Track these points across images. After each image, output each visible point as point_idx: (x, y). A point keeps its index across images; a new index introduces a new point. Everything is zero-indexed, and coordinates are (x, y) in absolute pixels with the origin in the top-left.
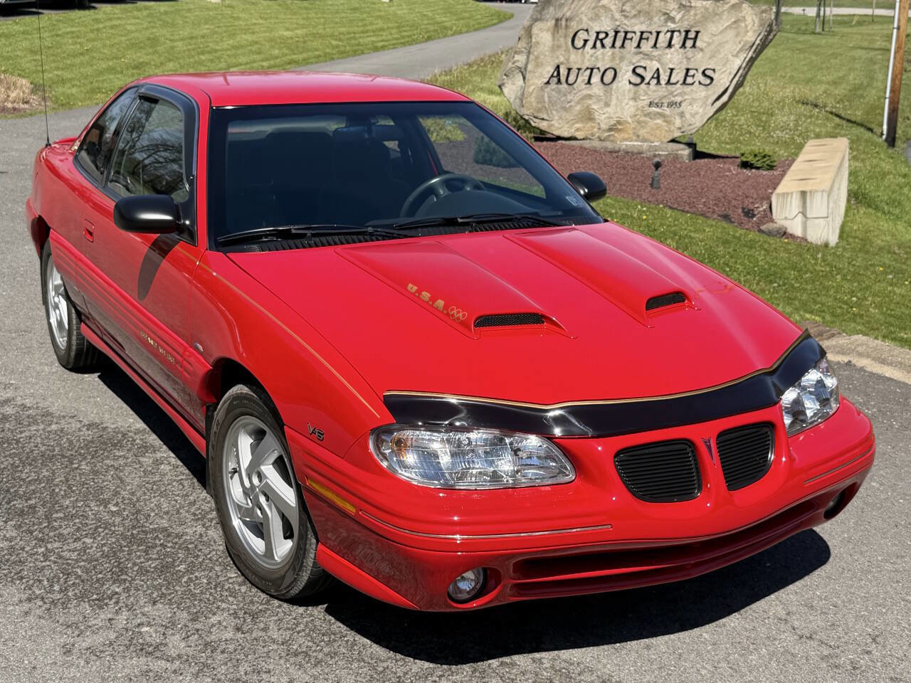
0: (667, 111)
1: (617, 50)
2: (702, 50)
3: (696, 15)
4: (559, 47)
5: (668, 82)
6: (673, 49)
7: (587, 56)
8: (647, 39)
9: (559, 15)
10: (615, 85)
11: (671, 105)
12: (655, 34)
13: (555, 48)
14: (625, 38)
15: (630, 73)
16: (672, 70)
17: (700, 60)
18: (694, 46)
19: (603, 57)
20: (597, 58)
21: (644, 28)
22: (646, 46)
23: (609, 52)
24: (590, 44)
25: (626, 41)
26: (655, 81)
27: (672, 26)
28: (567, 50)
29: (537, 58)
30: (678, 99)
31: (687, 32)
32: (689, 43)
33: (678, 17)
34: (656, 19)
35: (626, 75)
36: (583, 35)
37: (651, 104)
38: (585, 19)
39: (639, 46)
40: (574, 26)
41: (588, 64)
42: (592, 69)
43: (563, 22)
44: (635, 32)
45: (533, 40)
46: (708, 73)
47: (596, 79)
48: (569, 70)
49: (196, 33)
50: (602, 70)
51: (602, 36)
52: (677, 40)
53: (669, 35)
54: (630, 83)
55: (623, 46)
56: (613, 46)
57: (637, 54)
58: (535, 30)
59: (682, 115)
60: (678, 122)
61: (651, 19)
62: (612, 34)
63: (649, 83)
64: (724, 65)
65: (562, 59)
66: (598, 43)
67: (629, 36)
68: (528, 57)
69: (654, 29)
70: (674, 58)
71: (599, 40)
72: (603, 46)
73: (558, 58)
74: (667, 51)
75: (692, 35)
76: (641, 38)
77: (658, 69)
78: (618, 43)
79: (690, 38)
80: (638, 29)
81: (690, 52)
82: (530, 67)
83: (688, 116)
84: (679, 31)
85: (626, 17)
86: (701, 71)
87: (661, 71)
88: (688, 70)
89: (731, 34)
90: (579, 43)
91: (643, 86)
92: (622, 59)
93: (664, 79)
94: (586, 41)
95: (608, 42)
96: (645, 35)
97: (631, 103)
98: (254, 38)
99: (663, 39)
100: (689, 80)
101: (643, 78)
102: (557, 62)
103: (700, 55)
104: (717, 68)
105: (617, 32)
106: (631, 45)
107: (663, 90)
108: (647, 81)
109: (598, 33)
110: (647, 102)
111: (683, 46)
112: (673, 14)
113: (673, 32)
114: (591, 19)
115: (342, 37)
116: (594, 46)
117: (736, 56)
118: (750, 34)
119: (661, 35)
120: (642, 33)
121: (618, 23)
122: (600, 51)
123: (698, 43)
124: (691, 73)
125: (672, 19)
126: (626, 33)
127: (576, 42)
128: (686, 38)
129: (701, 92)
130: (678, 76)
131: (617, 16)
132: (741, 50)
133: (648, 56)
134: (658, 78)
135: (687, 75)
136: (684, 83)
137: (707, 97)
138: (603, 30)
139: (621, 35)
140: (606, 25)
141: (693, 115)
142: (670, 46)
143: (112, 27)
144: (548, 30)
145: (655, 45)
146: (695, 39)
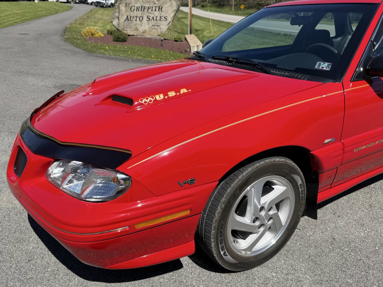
0: (157, 28)
1: (142, 12)
2: (163, 12)
3: (161, 3)
4: (127, 11)
5: (156, 20)
6: (156, 12)
7: (135, 14)
8: (150, 9)
9: (126, 2)
10: (143, 21)
11: (157, 26)
12: (151, 8)
13: (126, 11)
14: (144, 9)
15: (146, 18)
16: (157, 17)
17: (163, 14)
18: (161, 10)
19: (139, 14)
20: (137, 14)
21: (149, 6)
22: (150, 11)
23: (140, 12)
24: (135, 10)
26: (153, 20)
27: (155, 5)
28: (130, 12)
29: (122, 14)
30: (159, 24)
31: (159, 7)
32: (160, 10)
33: (157, 3)
34: (151, 4)
35: (145, 18)
36: (133, 8)
37: (152, 26)
38: (133, 3)
39: (148, 10)
40: (131, 5)
41: (135, 15)
42: (137, 17)
43: (128, 4)
44: (146, 7)
45: (120, 9)
46: (166, 17)
47: (138, 19)
48: (131, 17)
50: (139, 17)
51: (138, 8)
52: (157, 9)
53: (155, 8)
54: (147, 20)
55: (144, 11)
56: (141, 10)
57: (148, 12)
58: (120, 6)
59: (160, 28)
60: (159, 30)
61: (150, 3)
62: (141, 7)
63: (151, 20)
64: (169, 15)
65: (128, 14)
66: (137, 10)
67: (145, 8)
68: (119, 14)
69: (151, 6)
70: (157, 13)
71: (138, 9)
72: (139, 10)
73: (127, 14)
74: (155, 12)
75: (161, 8)
76: (148, 9)
77: (153, 17)
78: (143, 10)
79: (160, 8)
81: (160, 12)
82: (120, 16)
83: (162, 29)
84: (157, 7)
85: (144, 3)
86: (164, 17)
87: (154, 17)
88: (161, 17)
89: (170, 7)
90: (132, 10)
91: (150, 21)
92: (144, 14)
93: (155, 19)
94: (134, 9)
95: (140, 9)
96: (149, 8)
97: (147, 26)
99: (154, 9)
100: (161, 19)
101: (150, 19)
102: (127, 15)
103: (163, 13)
104: (168, 16)
105: (142, 7)
106: (146, 10)
107: (155, 22)
108: (151, 19)
109: (137, 7)
110: (151, 25)
111: (159, 10)
112: (156, 2)
113: (156, 7)
114: (135, 3)
116: (136, 11)
117: (172, 13)
118: (175, 7)
119: (153, 8)
120: (148, 7)
121: (142, 5)
122: (138, 12)
123: (163, 10)
124: (162, 17)
125: (156, 4)
126: (144, 7)
127: (132, 9)
128: (159, 8)
129: (164, 23)
130: (158, 18)
131: (142, 3)
132: (173, 11)
133: (150, 13)
134: (153, 19)
135: (160, 18)
136: (160, 20)
137: (166, 24)
138: (138, 6)
139: (143, 8)
140: (139, 5)
141: (163, 28)
142: (156, 10)
144: (124, 6)
145: (152, 10)
146: (162, 9)
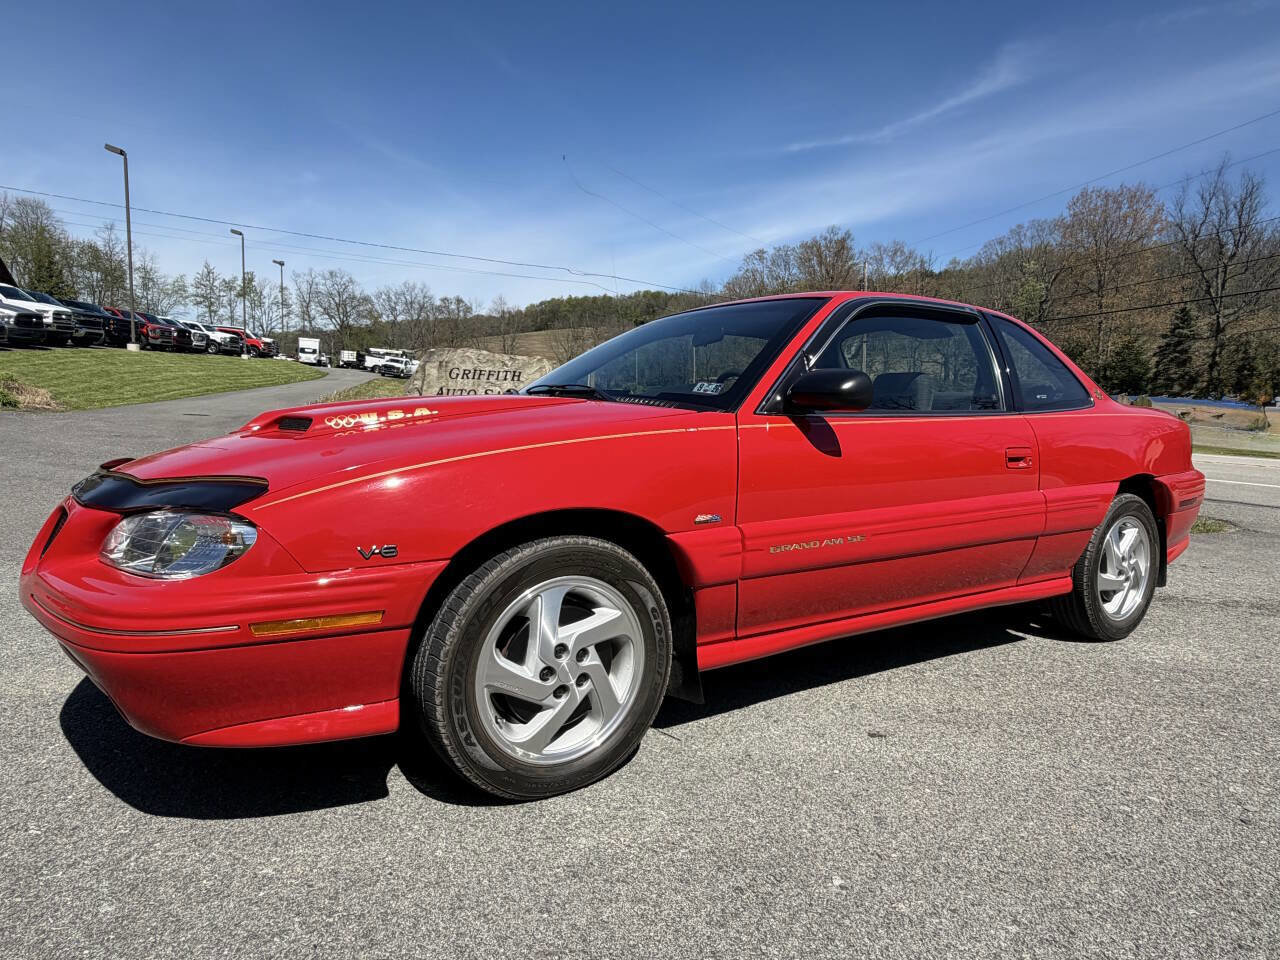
2: (523, 382)
3: (519, 363)
6: (507, 381)
7: (458, 383)
8: (493, 375)
9: (441, 359)
12: (497, 373)
13: (440, 378)
14: (480, 374)
18: (519, 380)
21: (491, 369)
22: (492, 379)
24: (460, 376)
25: (481, 376)
27: (507, 368)
28: (447, 379)
29: (430, 383)
31: (514, 372)
32: (516, 378)
33: (509, 364)
34: (497, 364)
36: (456, 371)
38: (456, 362)
39: (488, 379)
40: (451, 366)
41: (459, 387)
42: (462, 390)
43: (445, 364)
44: (486, 371)
45: (427, 373)
48: (448, 390)
50: (467, 391)
51: (467, 372)
52: (509, 376)
53: (504, 373)
55: (479, 378)
56: (474, 378)
57: (486, 383)
58: (427, 367)
61: (494, 364)
62: (473, 371)
65: (444, 384)
66: (465, 376)
67: (482, 373)
68: (423, 383)
69: (496, 370)
70: (508, 386)
71: (466, 374)
72: (468, 378)
73: (441, 383)
74: (504, 382)
75: (518, 374)
76: (489, 375)
77: (499, 392)
78: (476, 377)
80: (487, 369)
81: (517, 383)
82: (425, 388)
84: (510, 372)
85: (480, 362)
89: (538, 374)
90: (454, 376)
92: (479, 385)
94: (458, 375)
95: (470, 375)
96: (492, 373)
99: (502, 375)
102: (442, 385)
103: (522, 385)
106: (484, 378)
109: (464, 371)
111: (513, 379)
112: (506, 362)
113: (507, 372)
114: (461, 363)
116: (463, 378)
120: (490, 372)
121: (475, 366)
122: (466, 381)
123: (521, 379)
125: (506, 365)
126: (481, 371)
127: (452, 375)
128: (514, 376)
131: (476, 361)
133: (493, 384)
138: (467, 369)
139: (478, 372)
140: (469, 366)
142: (505, 379)
144: (436, 367)
145: (497, 379)
146: (519, 376)
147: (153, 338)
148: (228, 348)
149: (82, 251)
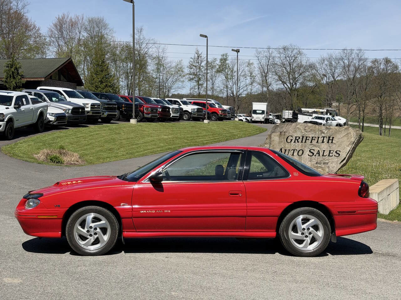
0: (323, 166)
2: (335, 144)
3: (332, 131)
4: (282, 142)
5: (323, 155)
6: (324, 143)
7: (292, 145)
8: (314, 140)
9: (282, 131)
10: (303, 156)
11: (324, 163)
12: (317, 138)
13: (280, 142)
14: (306, 139)
15: (308, 152)
16: (324, 151)
17: (334, 148)
18: (332, 142)
19: (298, 146)
20: (296, 146)
21: (313, 136)
22: (314, 142)
23: (300, 144)
24: (293, 141)
25: (307, 140)
26: (317, 155)
27: (324, 135)
28: (285, 143)
29: (273, 146)
30: (327, 161)
31: (329, 137)
32: (330, 141)
33: (326, 132)
34: (317, 133)
35: (307, 152)
36: (290, 138)
37: (317, 163)
38: (291, 132)
39: (311, 142)
40: (287, 134)
41: (292, 148)
42: (294, 150)
43: (283, 133)
44: (310, 137)
45: (272, 139)
46: (338, 152)
47: (296, 154)
48: (286, 150)
49: (129, 137)
50: (298, 150)
51: (297, 138)
52: (326, 140)
53: (322, 138)
54: (309, 155)
55: (305, 142)
56: (302, 142)
57: (310, 145)
58: (272, 136)
59: (329, 167)
60: (327, 170)
61: (315, 133)
62: (301, 138)
63: (316, 156)
64: (344, 149)
65: (283, 146)
66: (296, 141)
67: (308, 138)
68: (270, 146)
69: (317, 136)
70: (325, 146)
71: (297, 139)
72: (298, 142)
73: (281, 146)
74: (322, 144)
75: (331, 138)
76: (312, 139)
77: (319, 150)
78: (304, 141)
79: (330, 140)
80: (311, 136)
81: (331, 145)
83: (331, 168)
84: (326, 137)
85: (306, 132)
86: (335, 151)
87: (320, 151)
88: (330, 151)
89: (345, 138)
90: (289, 141)
91: (313, 156)
92: (305, 146)
93: (321, 154)
94: (291, 140)
95: (300, 140)
96: (313, 138)
97: (309, 162)
98: (152, 139)
99: (320, 140)
100: (331, 155)
101: (313, 154)
103: (334, 146)
104: (341, 150)
105: (303, 137)
106: (308, 142)
107: (321, 158)
108: (315, 154)
109: (296, 137)
110: (315, 162)
111: (328, 142)
112: (324, 131)
113: (324, 137)
114: (293, 132)
115: (188, 138)
116: (295, 142)
117: (348, 146)
118: (352, 138)
119: (320, 138)
120: (312, 137)
121: (303, 134)
122: (297, 144)
123: (334, 142)
124: (331, 152)
125: (324, 133)
126: (307, 137)
127: (288, 140)
128: (329, 139)
129: (335, 159)
130: (326, 153)
131: (303, 131)
132: (349, 144)
133: (315, 146)
134: (319, 154)
135: (330, 153)
136: (329, 155)
137: (338, 161)
138: (298, 136)
139: (305, 138)
140: (299, 134)
141: (333, 167)
142: (323, 142)
143: (97, 134)
144: (277, 136)
145: (317, 142)
146: (332, 140)
147: (146, 114)
148: (196, 116)
149: (122, 50)
